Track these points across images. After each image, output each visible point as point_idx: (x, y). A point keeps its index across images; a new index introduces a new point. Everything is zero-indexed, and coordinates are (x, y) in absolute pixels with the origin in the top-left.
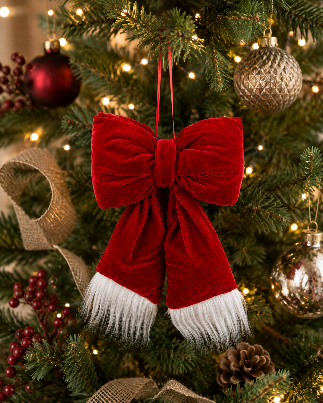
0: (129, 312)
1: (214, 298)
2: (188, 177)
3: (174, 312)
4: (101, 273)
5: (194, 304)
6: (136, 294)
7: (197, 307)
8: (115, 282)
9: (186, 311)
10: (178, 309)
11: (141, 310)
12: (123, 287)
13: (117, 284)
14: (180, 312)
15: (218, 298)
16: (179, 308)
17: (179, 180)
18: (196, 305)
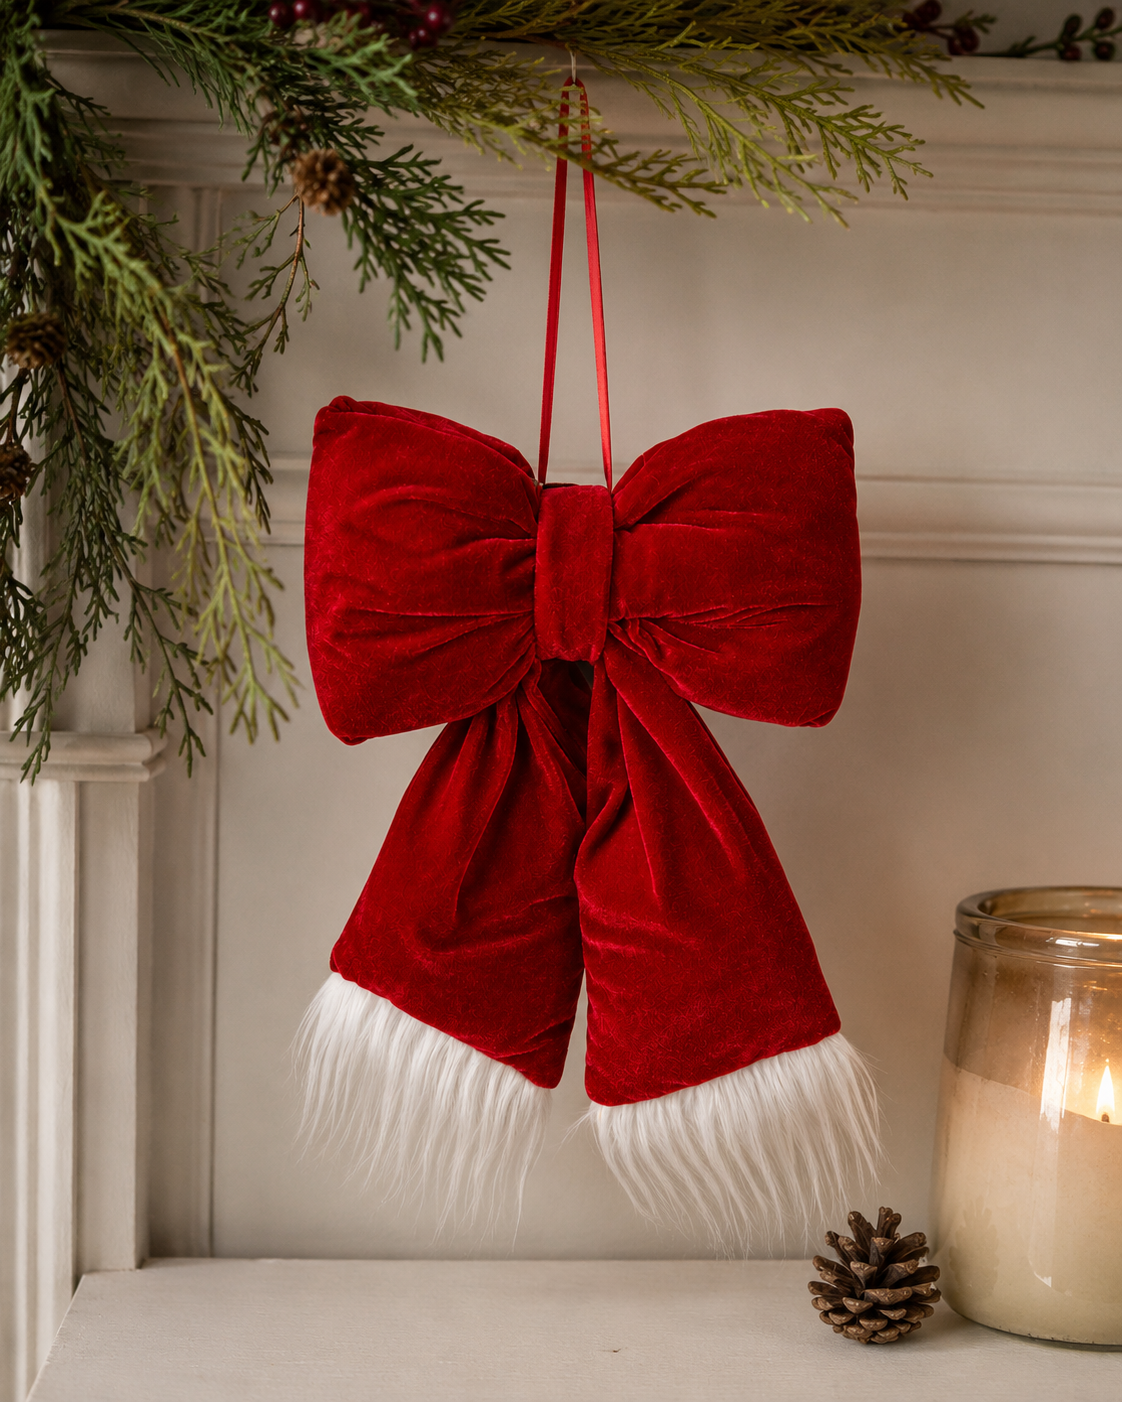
0: (449, 1120)
1: (755, 1067)
2: (655, 621)
3: (610, 1117)
4: (348, 976)
5: (684, 1087)
6: (474, 1051)
7: (695, 1097)
8: (396, 1010)
9: (655, 1113)
10: (624, 1106)
11: (493, 1112)
12: (429, 1027)
13: (405, 1015)
14: (635, 1117)
15: (772, 1065)
16: (629, 1101)
17: (625, 633)
18: (690, 1091)
